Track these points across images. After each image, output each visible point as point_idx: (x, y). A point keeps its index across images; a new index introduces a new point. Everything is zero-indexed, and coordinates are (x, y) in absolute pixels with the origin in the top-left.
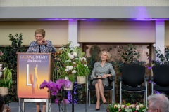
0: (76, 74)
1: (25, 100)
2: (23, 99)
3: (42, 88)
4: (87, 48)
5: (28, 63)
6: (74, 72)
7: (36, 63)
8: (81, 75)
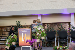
0: (41, 36)
1: (22, 46)
2: (21, 46)
3: (27, 42)
4: (45, 25)
5: (23, 32)
6: (40, 35)
7: (26, 32)
8: (43, 36)
